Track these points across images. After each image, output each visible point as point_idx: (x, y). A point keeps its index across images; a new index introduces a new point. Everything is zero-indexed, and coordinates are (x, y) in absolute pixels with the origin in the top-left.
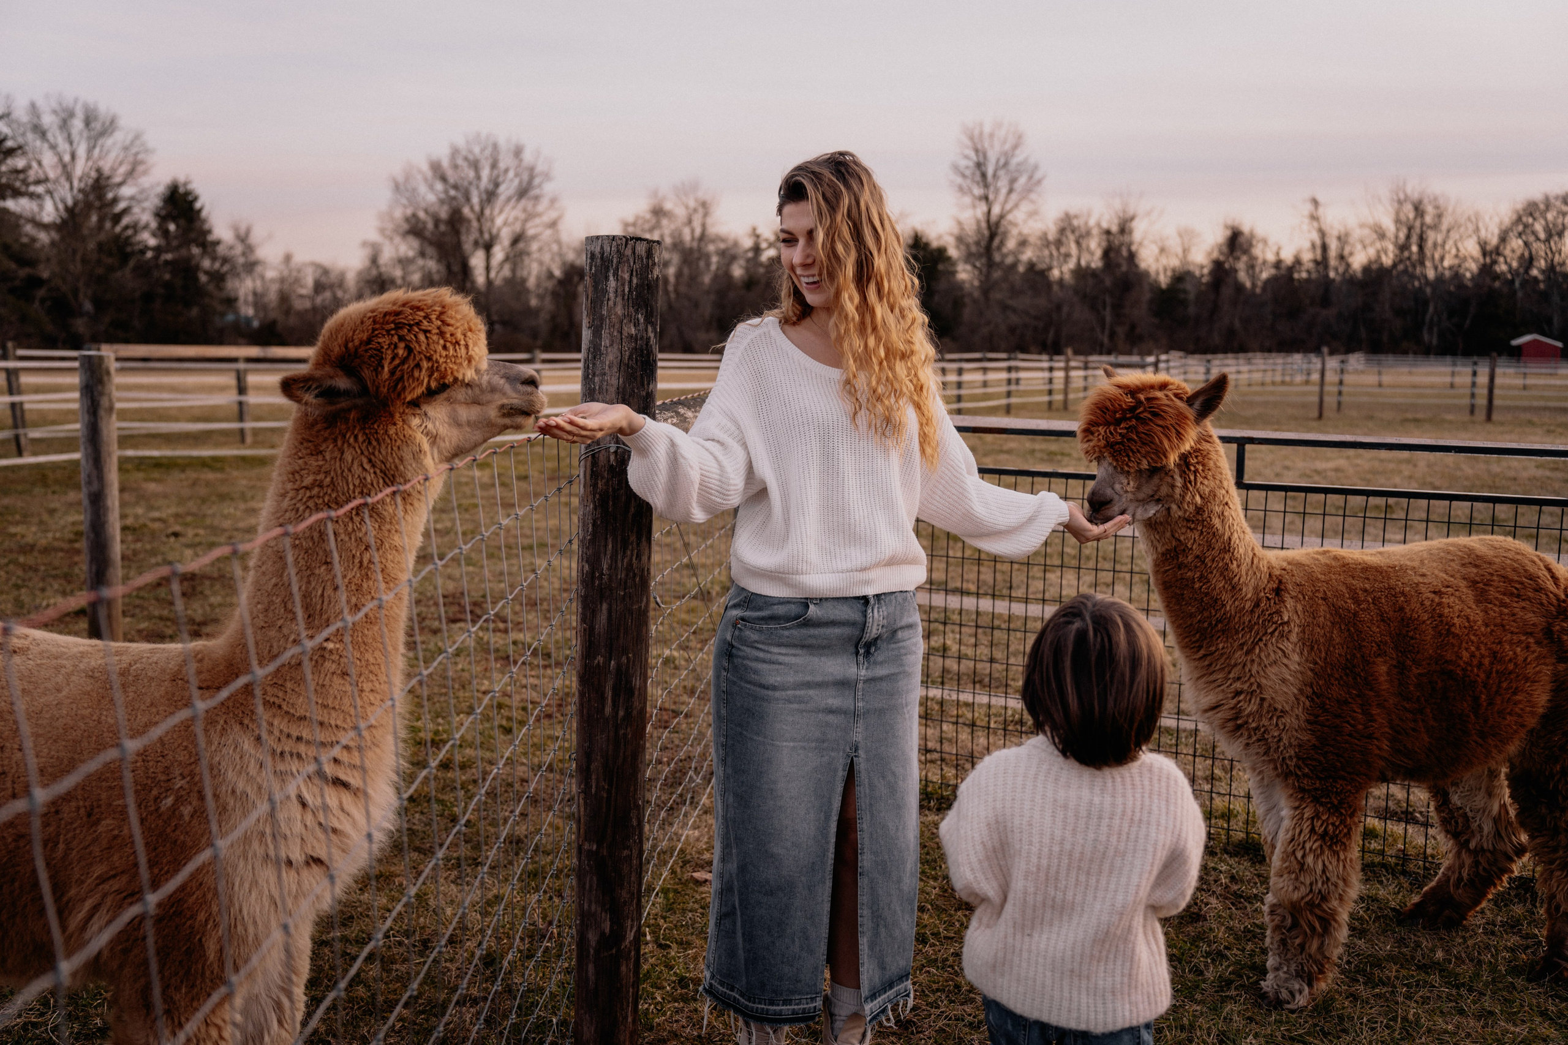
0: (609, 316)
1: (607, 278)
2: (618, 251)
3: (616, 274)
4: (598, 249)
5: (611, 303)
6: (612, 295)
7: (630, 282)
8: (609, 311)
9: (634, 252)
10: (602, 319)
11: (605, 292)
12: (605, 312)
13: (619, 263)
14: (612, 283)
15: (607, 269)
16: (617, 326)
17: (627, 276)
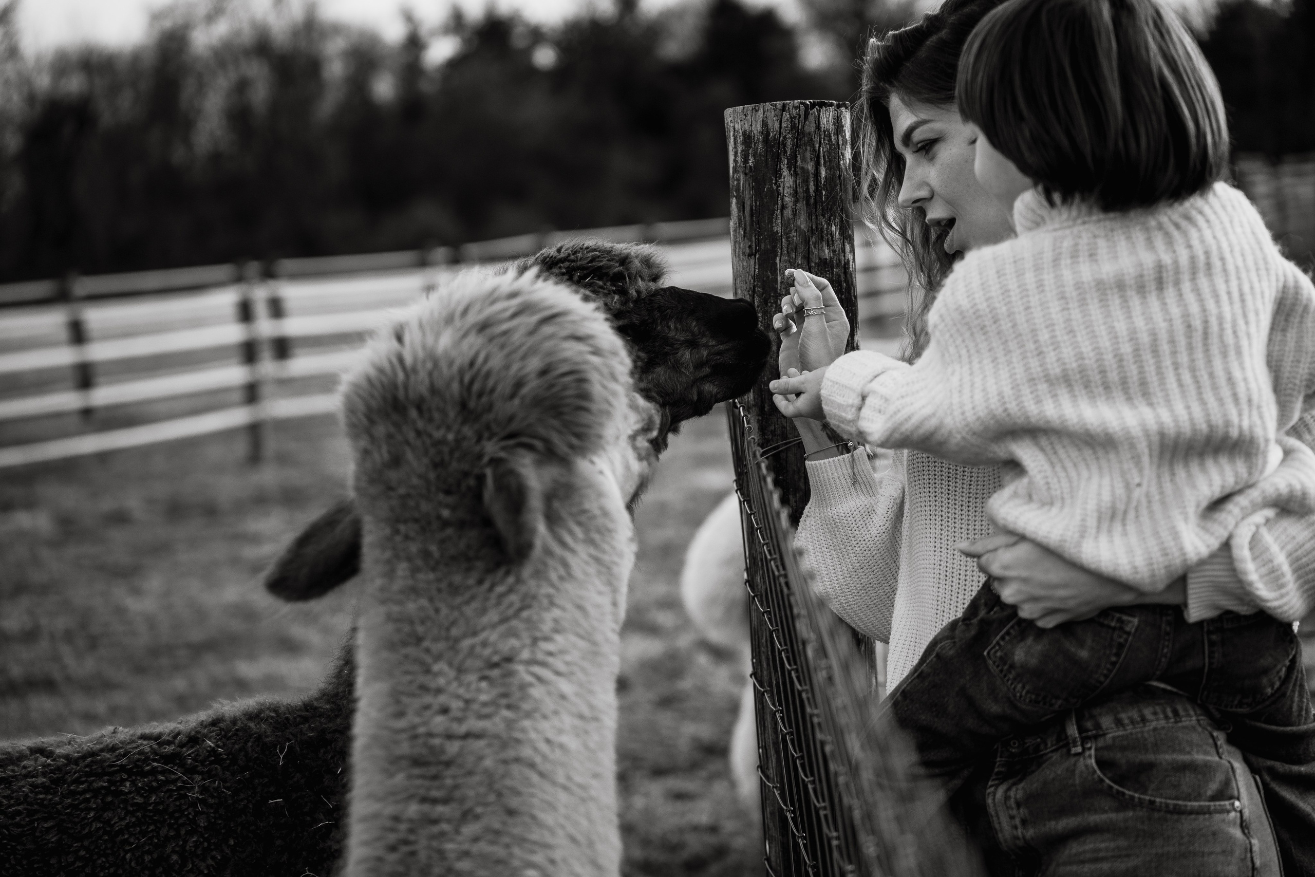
0: (787, 234)
1: (778, 174)
2: (793, 127)
3: (792, 165)
4: (758, 127)
5: (788, 213)
6: (788, 200)
7: (817, 174)
8: (786, 225)
9: (818, 127)
10: (774, 239)
11: (776, 195)
12: (778, 228)
13: (796, 146)
14: (787, 180)
15: (777, 159)
16: (801, 248)
17: (810, 167)
